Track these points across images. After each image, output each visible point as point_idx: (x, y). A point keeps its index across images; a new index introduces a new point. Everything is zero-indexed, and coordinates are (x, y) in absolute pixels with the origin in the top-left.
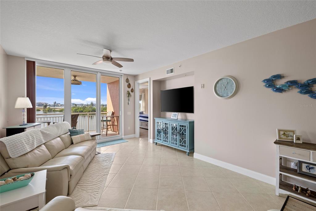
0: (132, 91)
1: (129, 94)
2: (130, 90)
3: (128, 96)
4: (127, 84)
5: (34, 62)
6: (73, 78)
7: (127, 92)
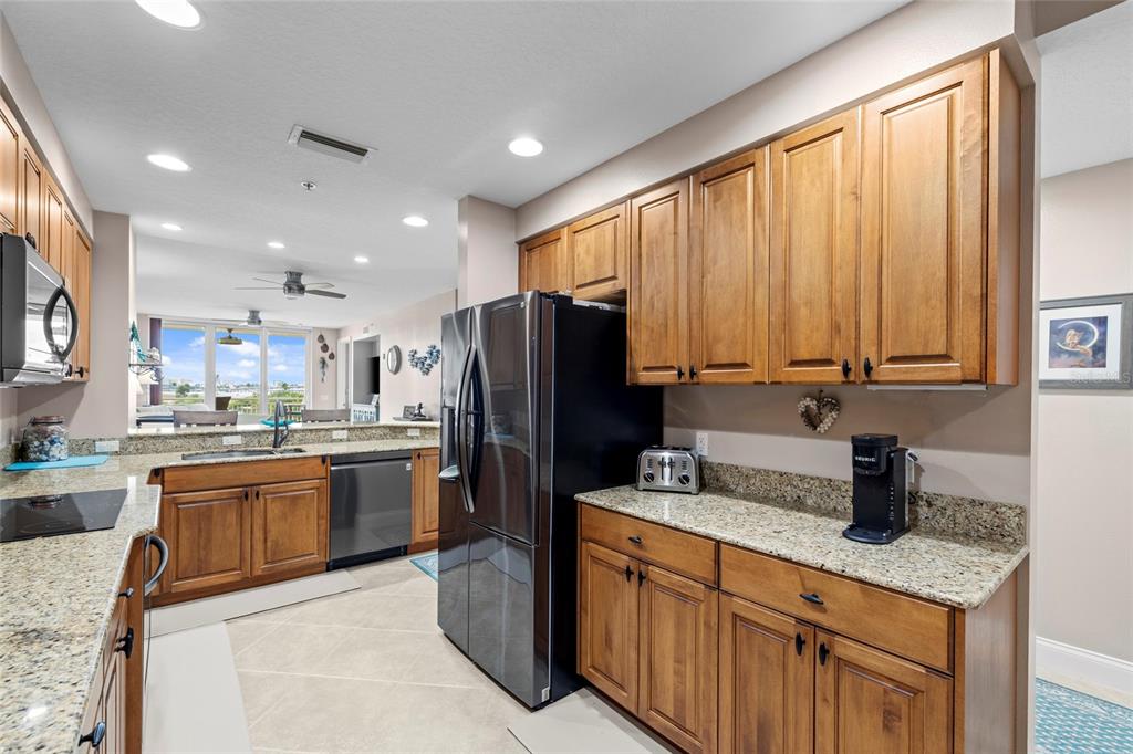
0: (332, 356)
1: (324, 362)
2: (326, 355)
3: (323, 367)
4: (321, 344)
6: (226, 332)
7: (318, 359)
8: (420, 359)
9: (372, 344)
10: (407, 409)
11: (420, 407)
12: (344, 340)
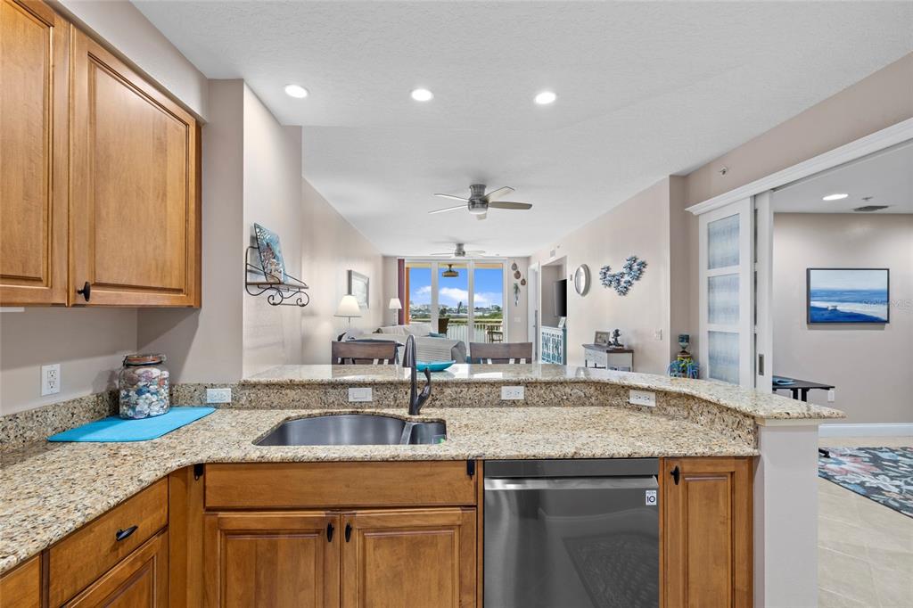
0: (524, 283)
1: (517, 288)
2: (518, 281)
3: (516, 292)
4: (515, 272)
5: (403, 260)
6: (448, 267)
7: (513, 286)
8: (614, 276)
9: (558, 267)
10: (599, 335)
11: (617, 334)
12: (534, 266)
